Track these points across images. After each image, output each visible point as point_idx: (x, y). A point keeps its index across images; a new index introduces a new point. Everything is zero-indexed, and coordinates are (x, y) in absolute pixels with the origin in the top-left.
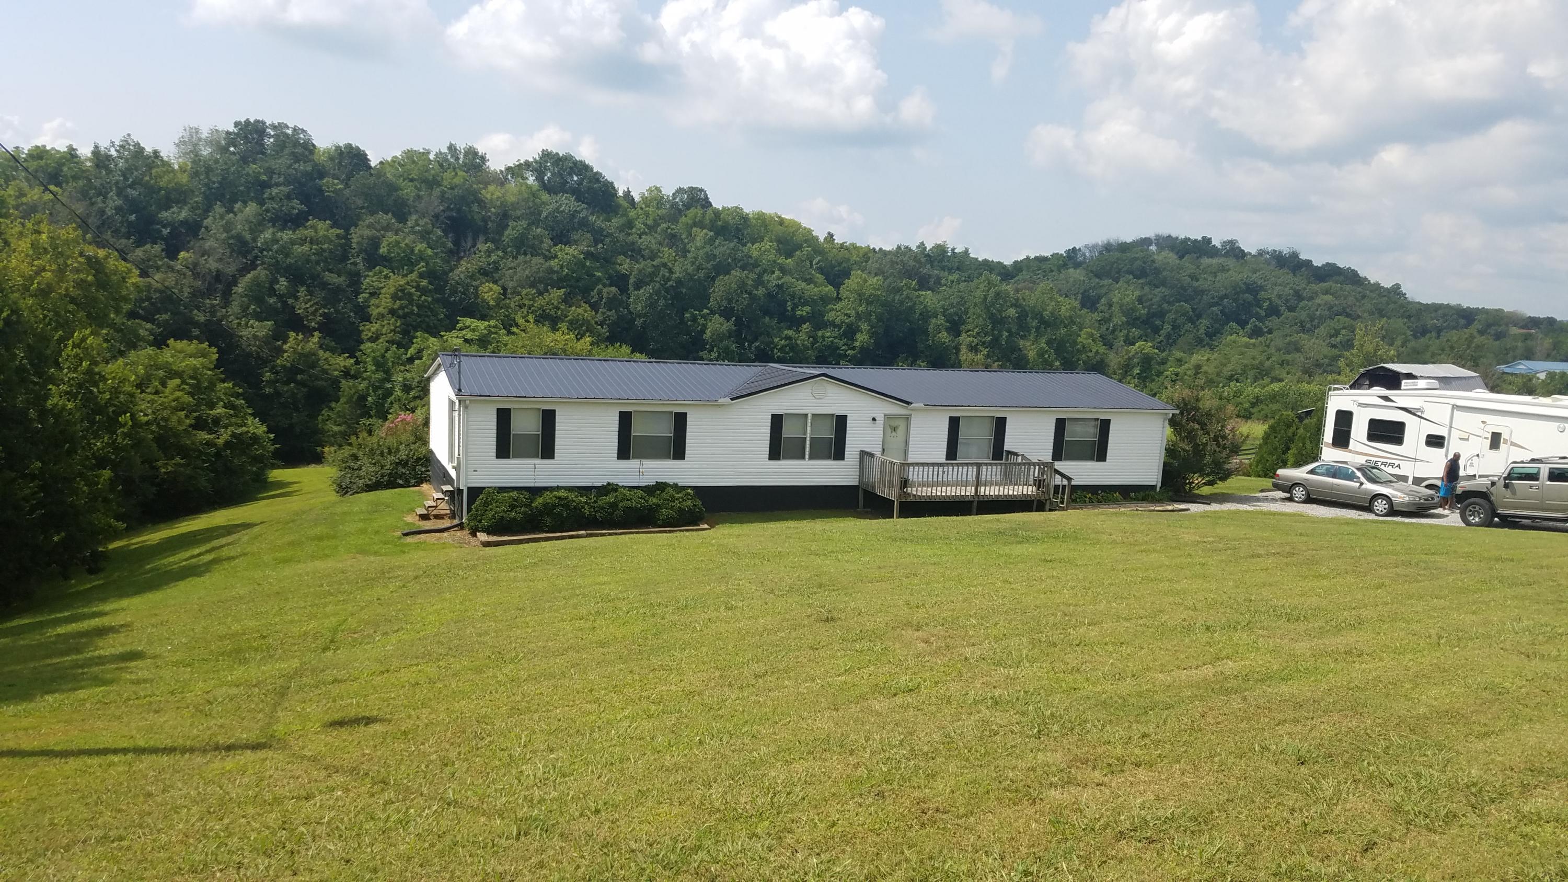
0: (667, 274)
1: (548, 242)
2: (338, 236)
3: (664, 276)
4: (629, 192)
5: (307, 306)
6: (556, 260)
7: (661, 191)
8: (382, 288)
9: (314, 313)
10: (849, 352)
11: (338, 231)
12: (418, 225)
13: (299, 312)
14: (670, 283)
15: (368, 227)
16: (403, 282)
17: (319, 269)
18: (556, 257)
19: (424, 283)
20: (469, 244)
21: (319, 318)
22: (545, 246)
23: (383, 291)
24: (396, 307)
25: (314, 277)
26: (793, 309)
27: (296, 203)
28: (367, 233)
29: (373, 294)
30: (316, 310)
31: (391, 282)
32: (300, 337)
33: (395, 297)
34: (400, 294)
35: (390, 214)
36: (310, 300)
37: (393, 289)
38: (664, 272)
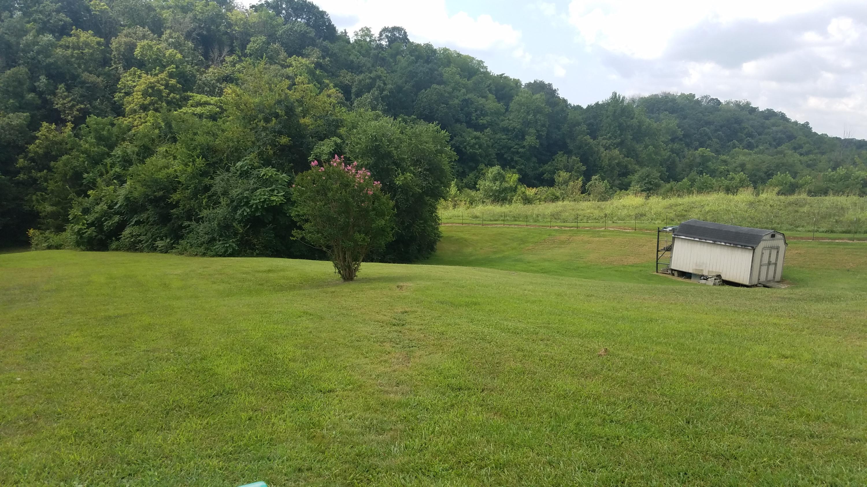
0: (382, 85)
1: (283, 55)
2: (98, 43)
3: (379, 86)
4: (346, 32)
5: (65, 102)
6: (291, 68)
7: (370, 31)
8: (135, 86)
9: (71, 108)
10: (520, 150)
11: (99, 39)
12: (172, 38)
13: (56, 107)
14: (385, 93)
15: (126, 36)
16: (153, 80)
17: (80, 70)
18: (290, 65)
19: (173, 81)
20: (216, 54)
21: (75, 113)
22: (281, 57)
23: (135, 89)
24: (146, 102)
25: (74, 77)
26: (476, 119)
27: (62, 16)
28: (124, 39)
29: (128, 94)
30: (73, 106)
31: (142, 80)
32: (54, 126)
33: (145, 94)
34: (150, 90)
35: (147, 28)
36: (67, 97)
37: (143, 87)
38: (379, 83)
